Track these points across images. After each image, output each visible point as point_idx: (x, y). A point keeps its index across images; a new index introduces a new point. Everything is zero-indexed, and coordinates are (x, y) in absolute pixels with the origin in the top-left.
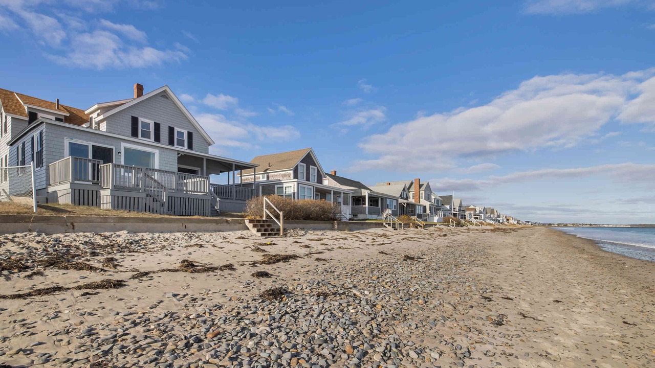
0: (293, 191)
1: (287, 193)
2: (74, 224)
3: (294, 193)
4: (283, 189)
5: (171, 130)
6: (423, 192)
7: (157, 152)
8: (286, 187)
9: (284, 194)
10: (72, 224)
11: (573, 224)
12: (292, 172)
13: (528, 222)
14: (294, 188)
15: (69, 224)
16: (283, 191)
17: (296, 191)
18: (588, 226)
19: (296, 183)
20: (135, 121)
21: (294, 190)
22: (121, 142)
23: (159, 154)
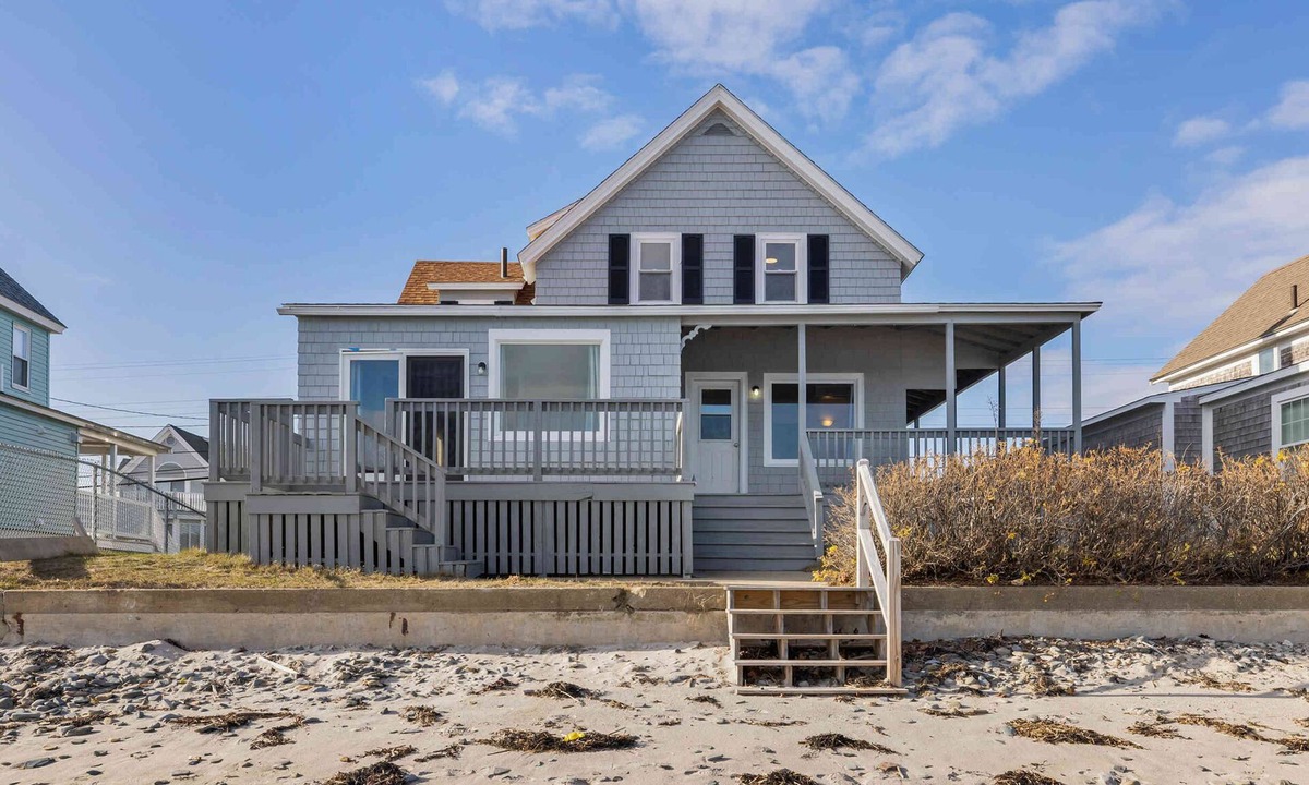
2: (25, 617)
5: (744, 248)
7: (602, 336)
10: (18, 617)
15: (9, 618)
20: (619, 247)
22: (489, 330)
23: (611, 344)
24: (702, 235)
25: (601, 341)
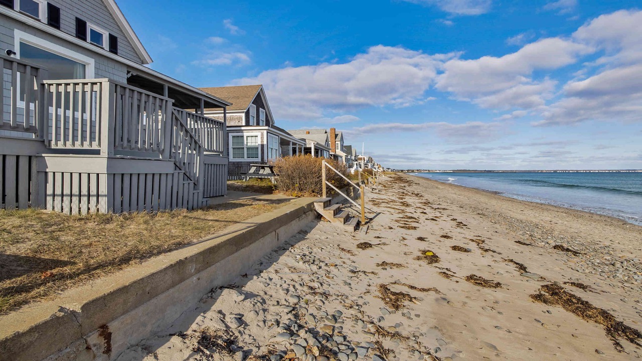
0: (259, 143)
1: (249, 144)
3: (262, 146)
4: (243, 140)
6: (339, 142)
7: (90, 63)
8: (247, 137)
9: (245, 147)
11: (418, 170)
12: (243, 115)
13: (389, 169)
14: (262, 138)
16: (243, 143)
17: (265, 143)
18: (427, 171)
19: (265, 132)
21: (262, 141)
22: (15, 29)
23: (95, 67)
24: (59, 9)
25: (88, 64)
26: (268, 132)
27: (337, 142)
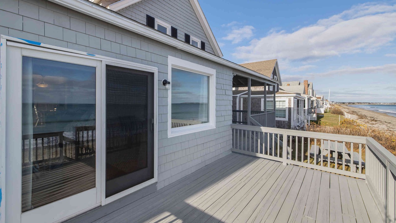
0: (287, 106)
3: (290, 109)
6: (311, 90)
7: (213, 73)
13: (333, 102)
14: (290, 103)
17: (292, 106)
22: (169, 57)
23: (216, 77)
24: (177, 29)
25: (212, 75)
26: (294, 98)
27: (309, 90)
